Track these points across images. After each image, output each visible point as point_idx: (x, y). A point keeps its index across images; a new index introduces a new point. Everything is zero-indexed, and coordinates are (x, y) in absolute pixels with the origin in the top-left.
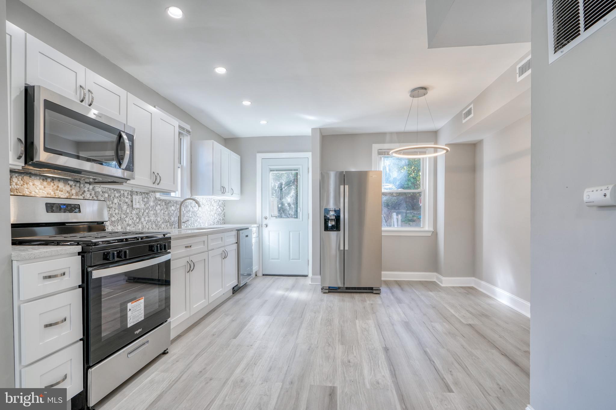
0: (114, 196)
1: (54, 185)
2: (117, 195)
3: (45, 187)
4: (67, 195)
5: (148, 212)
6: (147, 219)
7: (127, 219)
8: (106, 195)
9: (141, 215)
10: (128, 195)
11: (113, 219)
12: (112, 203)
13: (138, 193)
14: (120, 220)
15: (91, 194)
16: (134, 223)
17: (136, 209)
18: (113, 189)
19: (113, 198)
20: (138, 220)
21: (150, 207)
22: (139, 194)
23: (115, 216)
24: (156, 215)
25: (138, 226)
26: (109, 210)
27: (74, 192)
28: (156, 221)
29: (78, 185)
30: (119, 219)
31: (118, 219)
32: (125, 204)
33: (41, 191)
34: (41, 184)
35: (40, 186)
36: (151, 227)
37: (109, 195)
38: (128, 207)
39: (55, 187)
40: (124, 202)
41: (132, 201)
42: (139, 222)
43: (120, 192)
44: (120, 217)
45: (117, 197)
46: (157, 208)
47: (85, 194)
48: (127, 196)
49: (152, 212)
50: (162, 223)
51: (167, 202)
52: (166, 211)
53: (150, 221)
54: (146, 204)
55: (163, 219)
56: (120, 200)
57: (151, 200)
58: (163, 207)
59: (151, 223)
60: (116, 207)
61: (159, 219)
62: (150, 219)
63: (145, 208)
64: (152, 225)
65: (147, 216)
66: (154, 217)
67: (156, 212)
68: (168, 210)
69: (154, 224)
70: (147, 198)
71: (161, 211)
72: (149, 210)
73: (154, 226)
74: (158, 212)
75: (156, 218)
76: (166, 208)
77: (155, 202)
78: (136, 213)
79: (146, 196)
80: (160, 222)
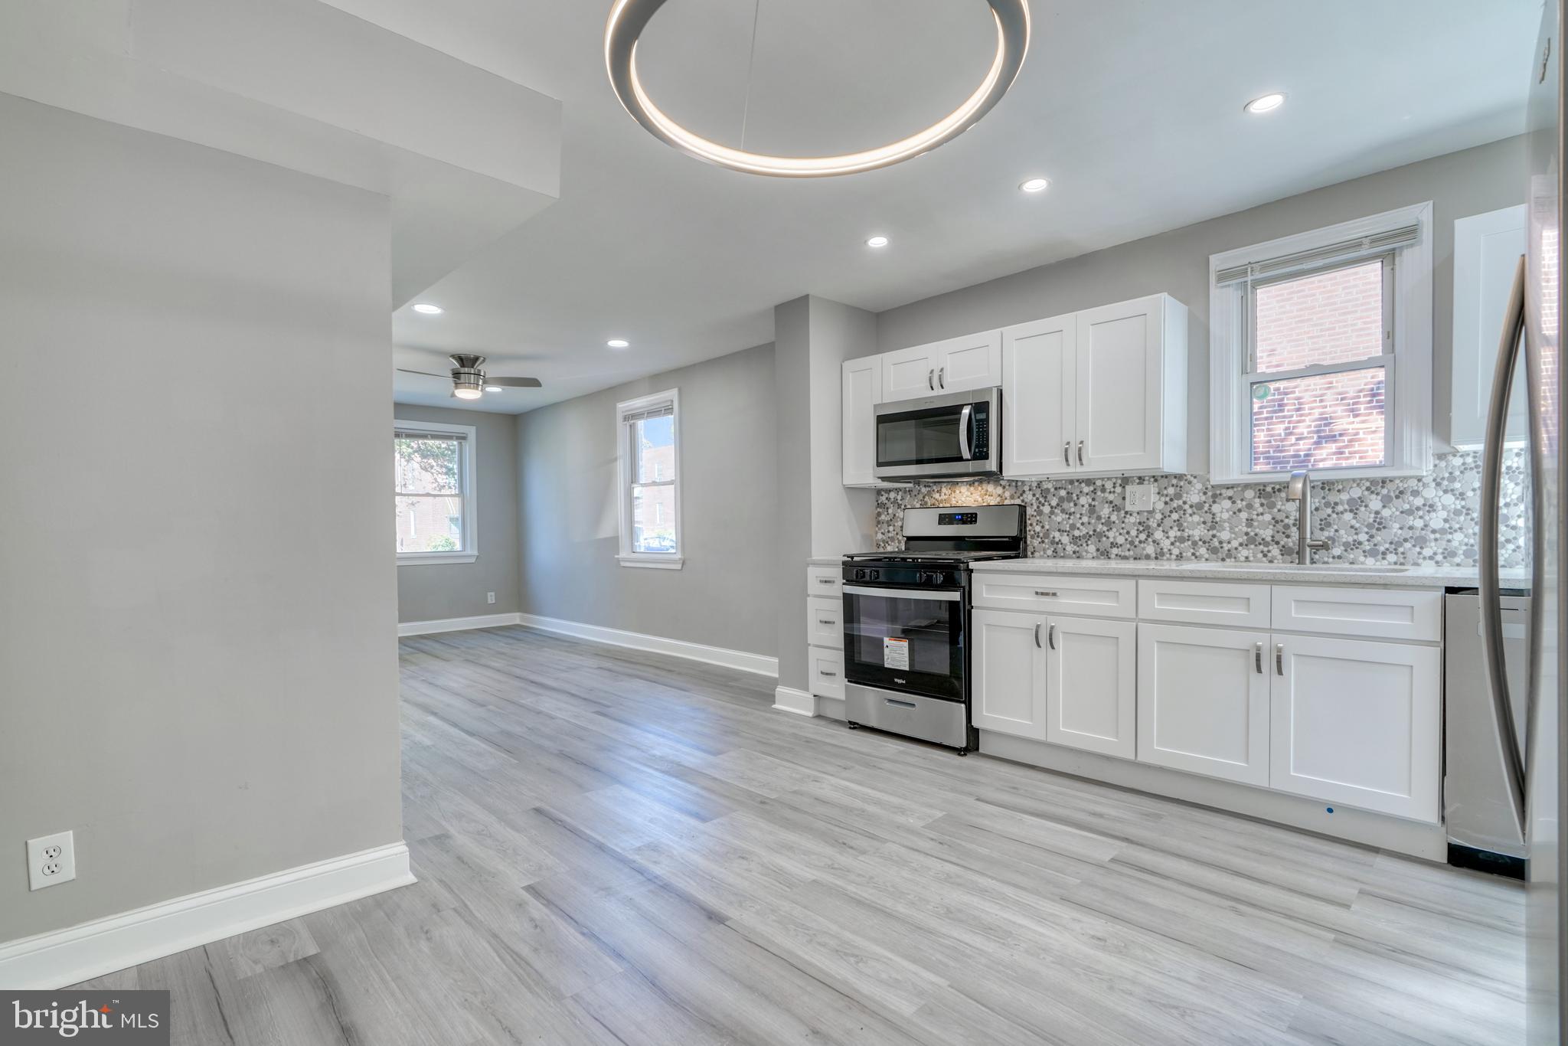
0: (1078, 493)
1: (982, 489)
3: (972, 494)
4: (998, 499)
5: (1180, 517)
6: (1173, 533)
7: (1111, 534)
8: (1063, 493)
9: (1155, 525)
10: (1114, 487)
11: (1077, 533)
12: (1075, 505)
13: (1144, 480)
14: (1094, 535)
15: (1034, 495)
16: (1132, 543)
17: (1138, 513)
18: (1078, 481)
19: (1077, 495)
20: (1143, 537)
21: (1186, 507)
22: (1149, 480)
23: (1081, 527)
24: (1214, 525)
25: (1144, 549)
26: (1069, 518)
27: (1007, 494)
28: (1211, 540)
29: (1014, 484)
30: (1091, 533)
31: (1088, 533)
32: (1106, 505)
33: (968, 498)
34: (968, 490)
35: (966, 493)
36: (1189, 554)
37: (1068, 493)
38: (1113, 510)
39: (983, 492)
40: (1102, 502)
41: (1124, 498)
42: (1146, 539)
43: (1094, 483)
44: (1093, 529)
45: (1087, 494)
46: (1216, 508)
47: (1025, 496)
48: (1112, 490)
49: (1196, 518)
50: (1241, 545)
51: (1269, 489)
52: (1262, 514)
53: (1188, 540)
54: (1171, 500)
55: (1247, 534)
56: (1093, 499)
57: (1193, 489)
58: (1244, 503)
59: (1190, 543)
60: (1084, 512)
61: (1225, 535)
62: (1186, 534)
63: (1169, 510)
64: (1194, 549)
65: (1176, 529)
66: (1202, 529)
67: (1211, 516)
68: (1276, 510)
69: (1202, 547)
70: (1177, 486)
71: (1237, 513)
72: (1184, 514)
73: (1203, 551)
74: (1221, 518)
75: (1215, 532)
76: (1262, 505)
77: (1210, 494)
78: (1138, 521)
79: (1174, 481)
80: (1229, 543)
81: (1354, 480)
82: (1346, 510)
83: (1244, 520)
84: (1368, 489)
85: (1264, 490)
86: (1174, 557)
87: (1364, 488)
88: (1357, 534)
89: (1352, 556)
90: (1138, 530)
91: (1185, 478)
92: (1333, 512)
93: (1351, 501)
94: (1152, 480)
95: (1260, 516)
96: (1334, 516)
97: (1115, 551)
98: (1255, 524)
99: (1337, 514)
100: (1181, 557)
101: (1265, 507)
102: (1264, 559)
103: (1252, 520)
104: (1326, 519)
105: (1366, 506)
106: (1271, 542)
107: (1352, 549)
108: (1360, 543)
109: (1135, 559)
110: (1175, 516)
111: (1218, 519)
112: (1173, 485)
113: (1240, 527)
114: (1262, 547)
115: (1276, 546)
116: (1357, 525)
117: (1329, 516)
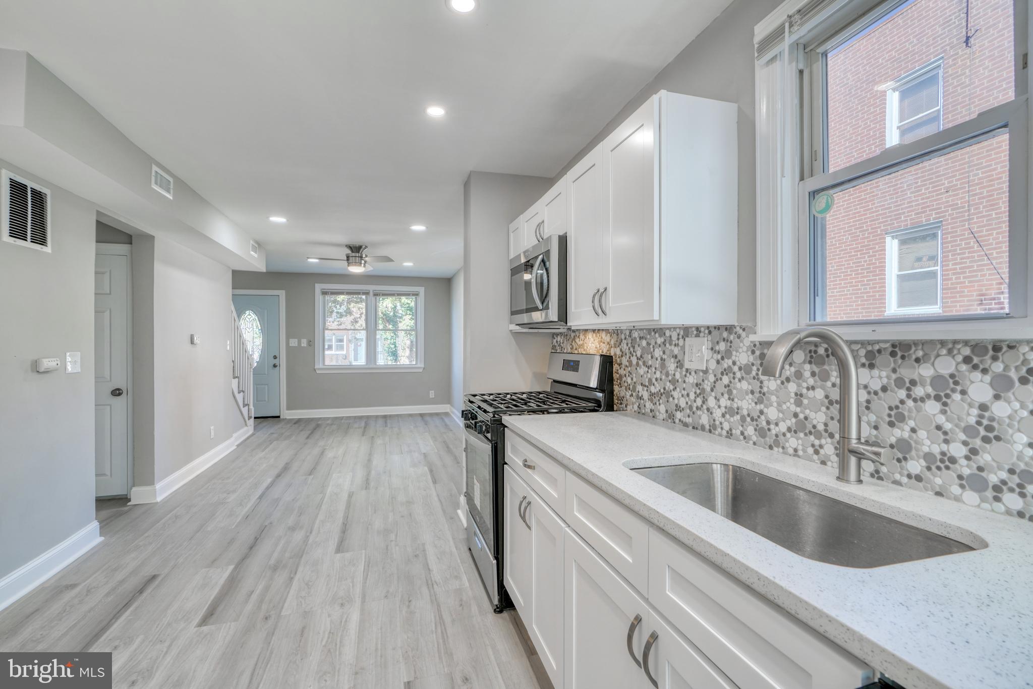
0: (654, 344)
2: (660, 340)
5: (731, 382)
6: (724, 402)
7: (676, 395)
8: (644, 343)
9: (708, 389)
10: (678, 339)
11: (653, 389)
12: (652, 357)
13: (700, 332)
14: (664, 393)
15: (627, 344)
16: (691, 408)
17: (696, 373)
18: (654, 330)
19: (653, 347)
20: (699, 401)
21: (736, 369)
22: (704, 333)
23: (656, 383)
24: (762, 397)
25: (700, 418)
26: (648, 372)
28: (759, 417)
30: (662, 391)
31: (660, 391)
32: (672, 360)
36: (738, 432)
37: (647, 343)
38: (677, 367)
40: (670, 355)
41: (685, 353)
42: (702, 406)
43: (665, 334)
44: (663, 386)
45: (660, 346)
48: (677, 342)
49: (744, 385)
50: (789, 430)
51: (821, 351)
52: (813, 388)
53: (737, 413)
54: (723, 358)
55: (796, 415)
56: (664, 353)
57: (741, 345)
58: (793, 369)
59: (738, 417)
60: (657, 366)
61: (772, 413)
62: (735, 406)
63: (721, 370)
64: (742, 426)
65: (726, 396)
66: (750, 401)
67: (759, 384)
68: (829, 384)
69: (750, 425)
70: (727, 341)
71: (786, 383)
72: (734, 378)
73: (750, 431)
74: (768, 387)
75: (762, 406)
76: (813, 374)
77: (758, 353)
78: (695, 382)
79: (725, 334)
80: (777, 424)
81: (943, 343)
82: (928, 396)
83: (793, 395)
84: (967, 360)
85: (816, 352)
86: (724, 433)
87: (960, 358)
88: (946, 441)
89: (938, 481)
90: (695, 393)
91: (735, 330)
92: (909, 396)
93: (937, 380)
94: (707, 331)
95: (811, 392)
96: (910, 403)
97: (679, 415)
98: (805, 401)
99: (915, 400)
100: (731, 435)
101: (817, 377)
102: (815, 457)
103: (801, 395)
104: (897, 407)
105: (963, 392)
106: (823, 433)
107: (939, 468)
108: (953, 460)
109: (693, 428)
110: (726, 380)
111: (765, 389)
112: (724, 340)
113: (788, 404)
114: (812, 438)
115: (829, 440)
116: (948, 426)
117: (902, 402)
